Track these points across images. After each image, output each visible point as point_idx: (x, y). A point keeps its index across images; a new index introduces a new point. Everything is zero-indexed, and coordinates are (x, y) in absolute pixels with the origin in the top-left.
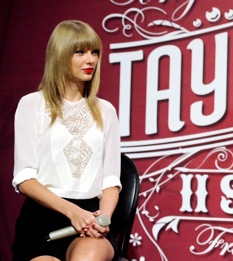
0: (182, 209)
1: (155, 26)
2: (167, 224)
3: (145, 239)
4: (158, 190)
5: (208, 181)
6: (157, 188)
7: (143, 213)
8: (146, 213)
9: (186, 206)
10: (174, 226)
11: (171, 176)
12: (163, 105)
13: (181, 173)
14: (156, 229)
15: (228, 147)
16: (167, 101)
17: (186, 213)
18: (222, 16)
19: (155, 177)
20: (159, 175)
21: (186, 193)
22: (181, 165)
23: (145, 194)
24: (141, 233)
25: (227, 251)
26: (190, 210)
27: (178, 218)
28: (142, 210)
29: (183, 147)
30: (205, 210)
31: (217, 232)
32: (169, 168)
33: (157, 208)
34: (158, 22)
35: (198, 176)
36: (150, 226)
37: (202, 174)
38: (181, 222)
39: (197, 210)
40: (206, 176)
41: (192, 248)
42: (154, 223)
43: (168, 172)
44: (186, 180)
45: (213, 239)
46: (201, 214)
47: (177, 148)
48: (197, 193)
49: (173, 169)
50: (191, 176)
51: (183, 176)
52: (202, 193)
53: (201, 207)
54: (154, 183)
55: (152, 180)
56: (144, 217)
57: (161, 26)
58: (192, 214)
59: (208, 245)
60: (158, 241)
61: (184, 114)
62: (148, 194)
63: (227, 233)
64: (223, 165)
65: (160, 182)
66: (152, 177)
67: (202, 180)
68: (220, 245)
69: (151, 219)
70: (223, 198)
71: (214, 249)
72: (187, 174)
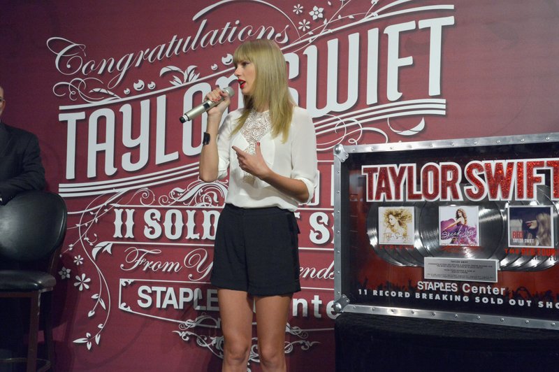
0: (115, 236)
1: (95, 92)
2: (103, 248)
3: (86, 260)
4: (96, 221)
5: (134, 214)
6: (96, 219)
7: (85, 239)
8: (87, 239)
9: (118, 234)
10: (108, 249)
11: (106, 210)
12: (101, 155)
13: (115, 208)
14: (95, 252)
15: (149, 187)
16: (104, 151)
17: (118, 239)
18: (146, 86)
19: (94, 211)
20: (97, 209)
21: (118, 223)
22: (114, 202)
23: (86, 224)
24: (83, 255)
25: (148, 267)
26: (121, 236)
27: (112, 243)
28: (84, 237)
29: (116, 188)
30: (132, 237)
31: (141, 253)
32: (105, 204)
33: (95, 235)
34: (97, 90)
35: (127, 210)
36: (90, 249)
37: (130, 208)
38: (113, 245)
39: (126, 236)
40: (133, 210)
41: (122, 265)
42: (93, 247)
43: (104, 207)
44: (118, 213)
45: (138, 259)
46: (129, 239)
47: (112, 189)
48: (126, 223)
49: (108, 204)
50: (122, 210)
51: (116, 210)
52: (130, 223)
53: (129, 234)
54: (94, 216)
55: (92, 213)
56: (85, 242)
57: (99, 92)
58: (123, 239)
59: (134, 263)
60: (95, 261)
61: (117, 162)
62: (89, 224)
63: (148, 253)
64: (146, 202)
65: (98, 215)
66: (92, 211)
67: (130, 213)
68: (143, 263)
69: (91, 244)
70: (146, 227)
71: (139, 266)
72: (119, 208)
